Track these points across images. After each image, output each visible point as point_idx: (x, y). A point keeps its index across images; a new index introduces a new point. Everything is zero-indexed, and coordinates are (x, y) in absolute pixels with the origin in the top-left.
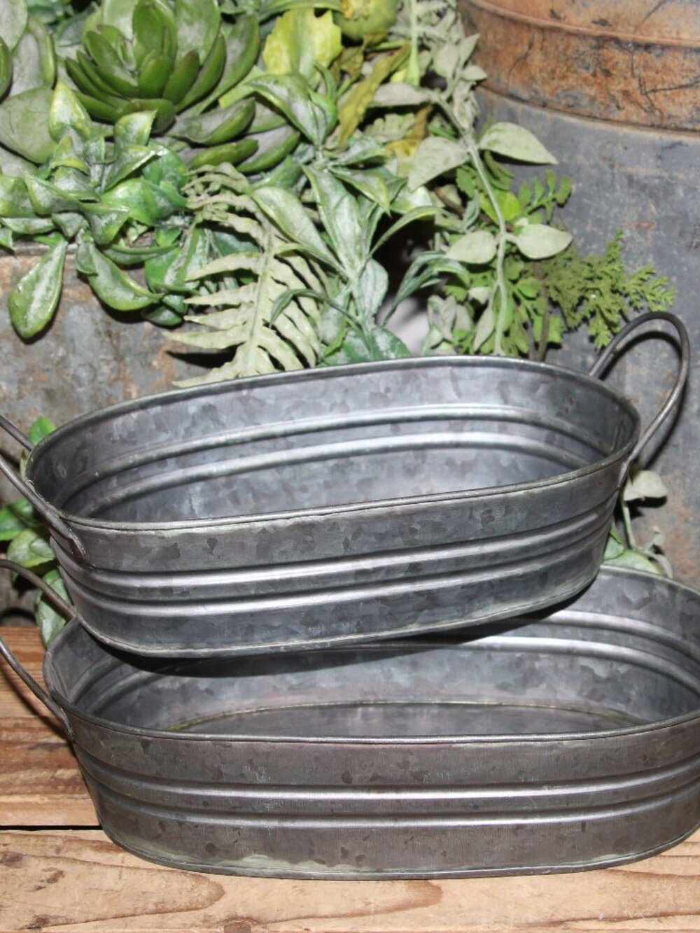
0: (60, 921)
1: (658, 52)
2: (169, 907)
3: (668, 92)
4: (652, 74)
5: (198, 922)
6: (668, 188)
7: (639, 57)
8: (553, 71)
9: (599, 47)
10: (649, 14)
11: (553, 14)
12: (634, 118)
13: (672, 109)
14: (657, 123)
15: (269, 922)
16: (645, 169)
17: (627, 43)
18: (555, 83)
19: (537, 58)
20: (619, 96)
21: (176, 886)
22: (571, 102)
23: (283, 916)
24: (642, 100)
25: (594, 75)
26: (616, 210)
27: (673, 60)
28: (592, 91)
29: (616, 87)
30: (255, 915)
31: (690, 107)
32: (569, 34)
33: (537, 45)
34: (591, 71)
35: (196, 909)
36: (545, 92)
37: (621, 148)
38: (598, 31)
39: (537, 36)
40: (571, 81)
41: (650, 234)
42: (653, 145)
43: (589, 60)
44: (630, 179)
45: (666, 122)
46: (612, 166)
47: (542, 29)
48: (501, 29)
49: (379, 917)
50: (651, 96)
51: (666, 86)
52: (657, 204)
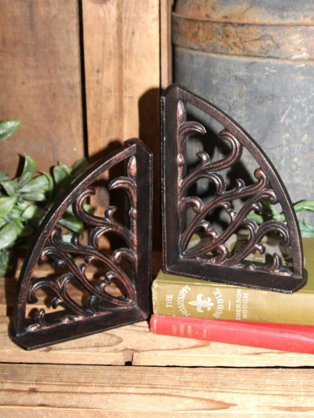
0: (57, 349)
1: (247, 26)
2: (100, 345)
3: (251, 42)
4: (244, 35)
5: (112, 351)
6: (250, 79)
7: (239, 29)
8: (207, 37)
9: (224, 26)
10: (243, 13)
11: (207, 16)
12: (238, 53)
13: (252, 48)
14: (246, 54)
15: (141, 351)
16: (242, 73)
17: (235, 24)
18: (207, 42)
19: (201, 33)
20: (232, 45)
21: (103, 338)
22: (214, 48)
23: (146, 349)
24: (241, 45)
25: (223, 37)
26: (231, 89)
27: (253, 30)
28: (222, 43)
29: (231, 41)
30: (135, 349)
31: (259, 47)
32: (213, 22)
33: (201, 28)
34: (221, 35)
35: (111, 346)
36: (204, 45)
37: (232, 65)
38: (224, 20)
39: (201, 24)
40: (214, 40)
41: (244, 98)
42: (245, 63)
43: (221, 32)
44: (236, 78)
45: (250, 54)
46: (229, 72)
47: (203, 22)
48: (187, 24)
49: (185, 351)
50: (244, 44)
51: (250, 40)
52: (246, 86)
